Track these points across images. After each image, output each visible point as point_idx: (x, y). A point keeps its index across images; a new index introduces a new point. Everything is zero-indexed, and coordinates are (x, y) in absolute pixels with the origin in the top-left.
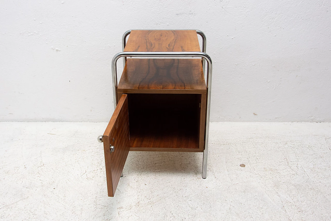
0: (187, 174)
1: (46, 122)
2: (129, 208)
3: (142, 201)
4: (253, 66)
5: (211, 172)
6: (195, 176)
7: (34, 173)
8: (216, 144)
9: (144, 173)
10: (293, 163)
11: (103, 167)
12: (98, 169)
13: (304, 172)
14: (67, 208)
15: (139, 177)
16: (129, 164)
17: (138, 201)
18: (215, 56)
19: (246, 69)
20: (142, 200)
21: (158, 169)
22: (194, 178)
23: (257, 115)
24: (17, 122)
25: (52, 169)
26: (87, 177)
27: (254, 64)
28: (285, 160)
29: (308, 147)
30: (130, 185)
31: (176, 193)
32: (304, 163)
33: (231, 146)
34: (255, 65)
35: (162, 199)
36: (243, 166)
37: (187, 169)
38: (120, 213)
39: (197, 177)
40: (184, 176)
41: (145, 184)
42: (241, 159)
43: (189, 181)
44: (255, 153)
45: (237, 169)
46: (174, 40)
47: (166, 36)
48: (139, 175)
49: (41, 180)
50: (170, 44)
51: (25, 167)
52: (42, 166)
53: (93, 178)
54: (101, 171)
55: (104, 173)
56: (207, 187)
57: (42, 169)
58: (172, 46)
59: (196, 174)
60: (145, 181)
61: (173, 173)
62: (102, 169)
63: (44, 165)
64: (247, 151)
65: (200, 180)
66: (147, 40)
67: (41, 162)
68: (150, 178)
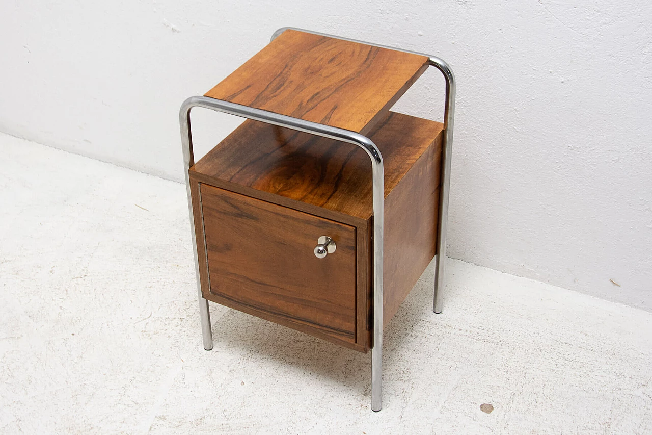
0: (345, 387)
1: (149, 175)
2: (177, 424)
3: (212, 417)
4: (614, 162)
5: (403, 401)
6: (360, 397)
7: (59, 289)
8: (467, 334)
9: (258, 356)
11: (188, 316)
12: (175, 318)
14: (69, 384)
15: (241, 363)
16: (242, 326)
17: (204, 415)
18: (518, 116)
19: (595, 166)
20: (213, 415)
21: (293, 357)
22: (354, 403)
23: (620, 286)
24: (97, 161)
25: (95, 290)
26: (145, 328)
27: (617, 158)
28: (604, 427)
30: (213, 375)
31: (291, 424)
34: (617, 160)
35: (252, 426)
36: (487, 408)
37: (354, 375)
38: (152, 429)
39: (361, 402)
40: (337, 391)
41: (243, 383)
42: (495, 390)
43: (337, 405)
44: (545, 385)
45: (467, 412)
46: (344, 79)
47: (341, 63)
48: (246, 358)
49: (61, 309)
50: (321, 93)
51: (51, 270)
52: (81, 278)
53: (154, 334)
54: (179, 323)
55: (181, 330)
56: (364, 433)
57: (78, 284)
58: (316, 102)
59: (366, 394)
60: (246, 376)
61: (318, 376)
62: (183, 319)
63: (85, 276)
64: (527, 375)
65: (363, 411)
66: (286, 70)
67: (84, 269)
68: (261, 372)
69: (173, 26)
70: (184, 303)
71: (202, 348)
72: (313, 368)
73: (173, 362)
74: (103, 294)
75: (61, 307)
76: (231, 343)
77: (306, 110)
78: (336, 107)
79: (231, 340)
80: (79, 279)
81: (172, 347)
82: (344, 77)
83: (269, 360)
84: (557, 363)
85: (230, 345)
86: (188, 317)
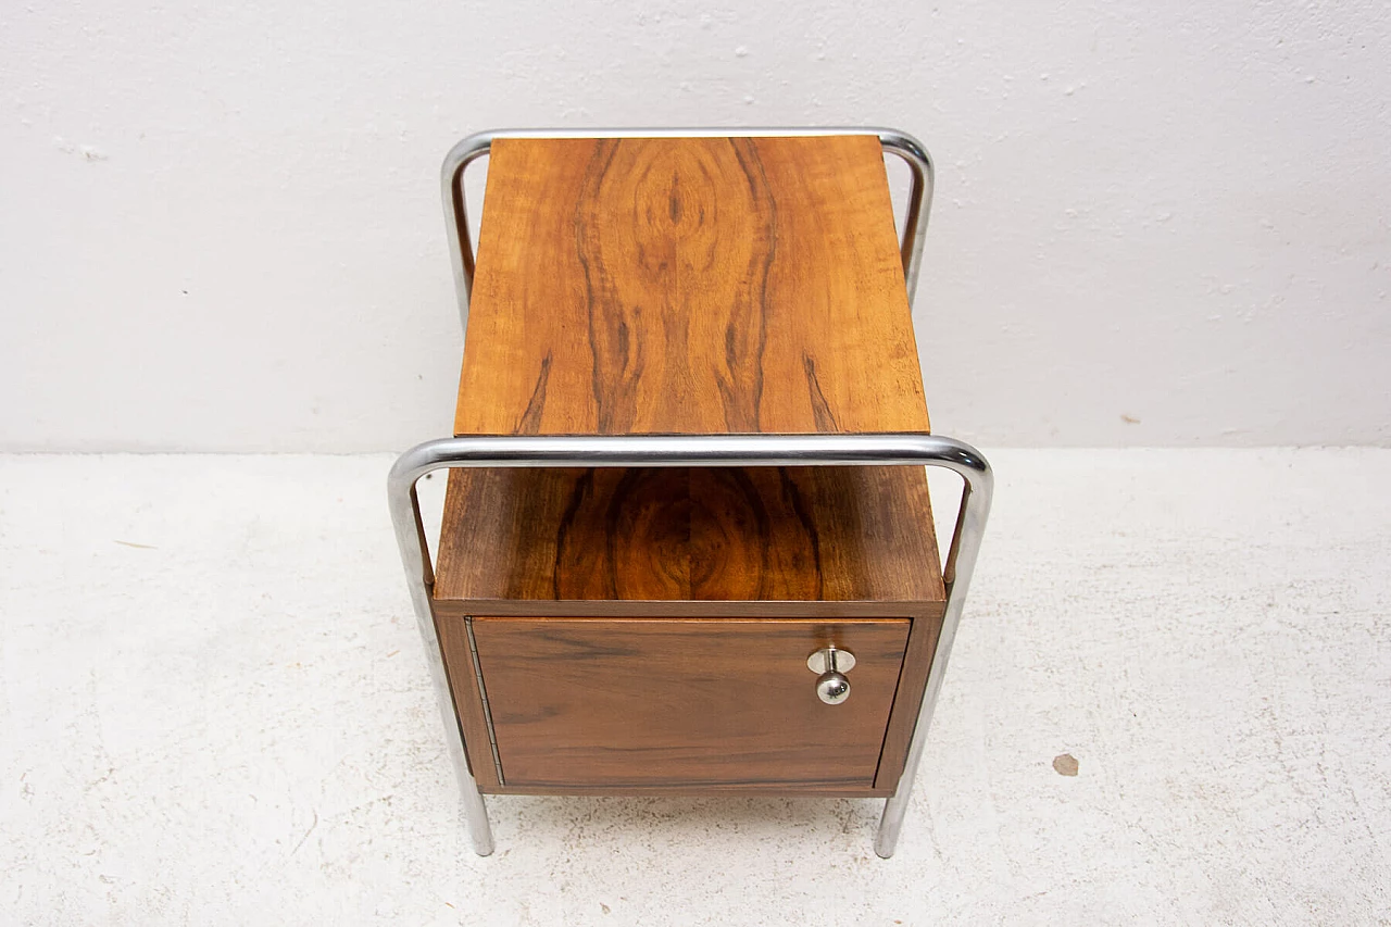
4: (1159, 223)
6: (840, 841)
7: (70, 830)
10: (1304, 745)
11: (395, 786)
12: (371, 803)
13: (1350, 807)
15: (572, 859)
22: (836, 858)
23: (1138, 422)
25: (154, 799)
26: (323, 854)
28: (1265, 721)
29: (1369, 624)
30: (534, 915)
32: (1355, 740)
33: (1009, 622)
36: (1066, 765)
39: (850, 851)
40: (791, 845)
41: (605, 908)
42: (1056, 720)
43: (811, 878)
44: (1125, 671)
45: (1040, 789)
46: (753, 263)
47: (702, 213)
48: (574, 843)
49: (105, 881)
50: (737, 325)
51: (22, 785)
52: (105, 779)
53: (352, 862)
54: (389, 812)
55: (401, 829)
56: (899, 923)
57: (106, 799)
58: (749, 361)
59: (845, 828)
60: (601, 886)
61: (736, 824)
62: (390, 797)
63: (111, 770)
64: (1086, 662)
65: (863, 871)
66: (594, 274)
67: (97, 753)
68: (625, 865)
69: (88, 148)
70: (368, 755)
71: (471, 855)
72: (714, 810)
73: (434, 918)
74: (179, 805)
75: (102, 876)
76: (522, 817)
77: (750, 397)
78: (810, 366)
79: (519, 810)
80: (101, 784)
81: (408, 880)
82: (746, 257)
83: (622, 827)
84: (1117, 616)
85: (524, 824)
86: (399, 789)
